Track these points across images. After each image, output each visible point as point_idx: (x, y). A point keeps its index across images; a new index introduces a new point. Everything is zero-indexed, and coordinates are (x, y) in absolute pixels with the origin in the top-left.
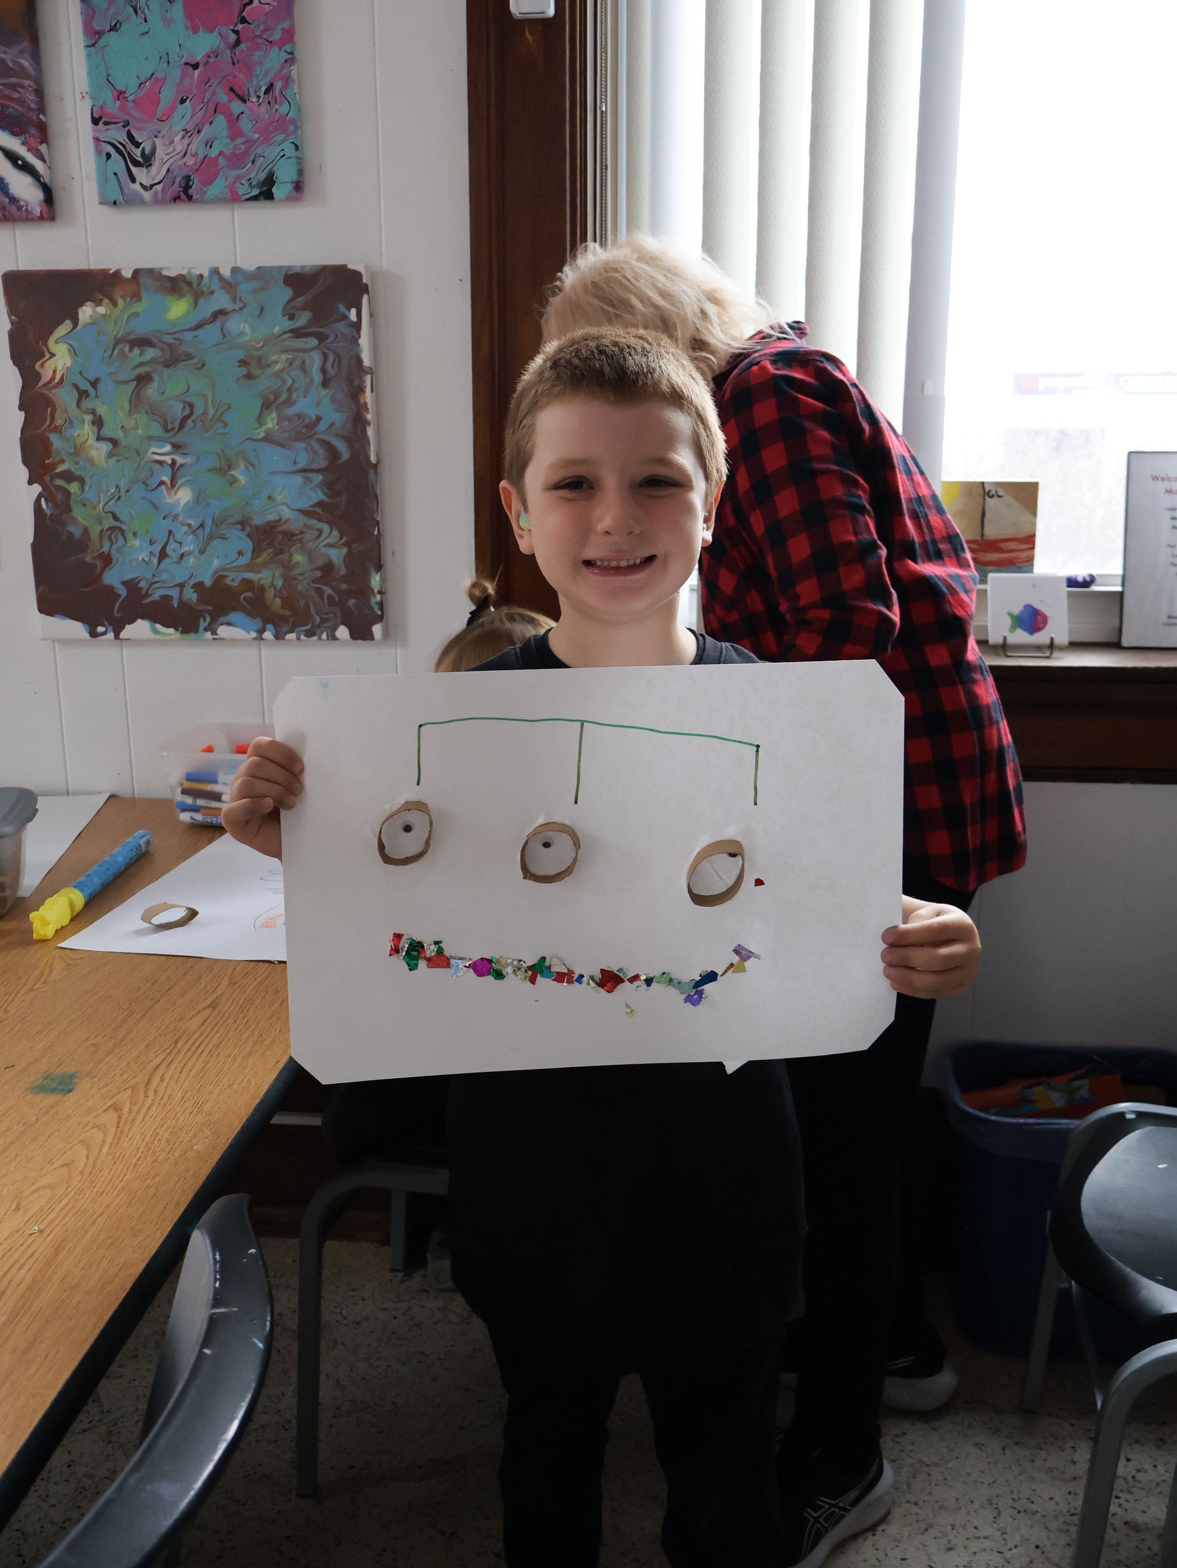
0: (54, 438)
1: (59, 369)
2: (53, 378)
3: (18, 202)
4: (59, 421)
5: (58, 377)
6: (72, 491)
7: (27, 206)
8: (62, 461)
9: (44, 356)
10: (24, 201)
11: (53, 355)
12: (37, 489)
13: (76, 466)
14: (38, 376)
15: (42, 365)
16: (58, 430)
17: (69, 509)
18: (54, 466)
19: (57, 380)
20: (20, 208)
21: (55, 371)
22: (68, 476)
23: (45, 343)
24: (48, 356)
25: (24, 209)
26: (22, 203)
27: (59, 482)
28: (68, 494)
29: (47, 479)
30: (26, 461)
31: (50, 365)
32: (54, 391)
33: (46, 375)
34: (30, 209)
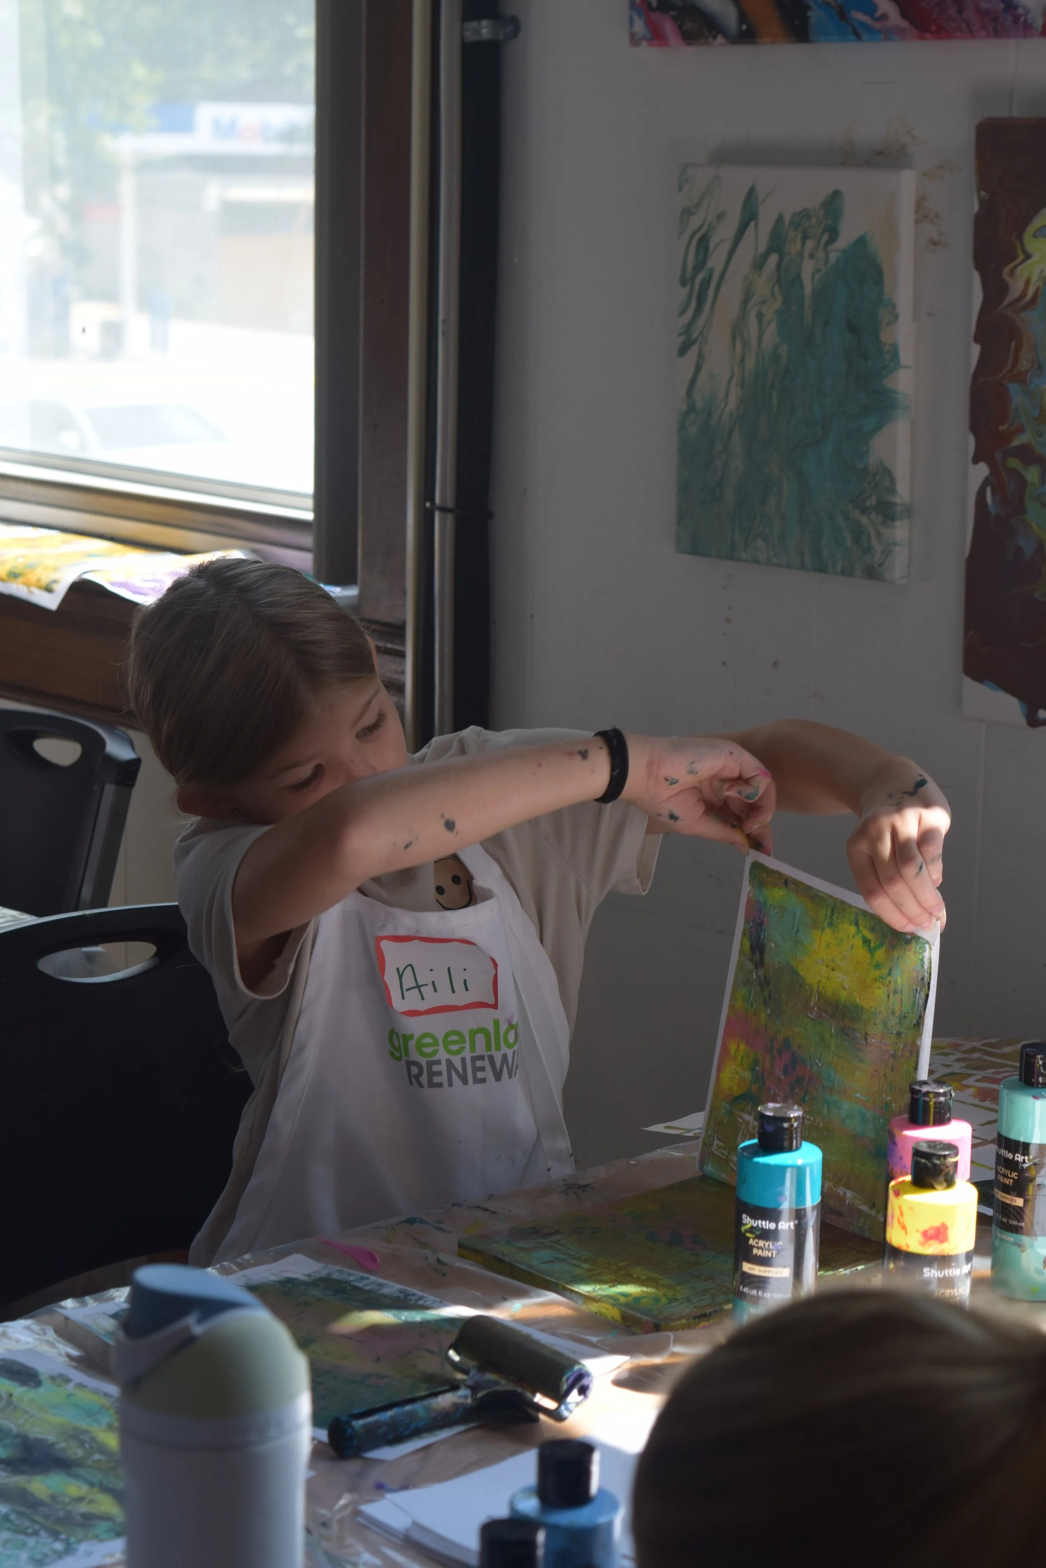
0: (1014, 389)
1: (1034, 278)
2: (1024, 294)
3: (1016, 7)
4: (1024, 364)
5: (1031, 291)
6: (1029, 478)
7: (1026, 14)
8: (1021, 430)
9: (1015, 257)
10: (1024, 7)
11: (1028, 256)
12: (982, 471)
13: (1038, 439)
14: (1004, 289)
15: (1012, 273)
16: (1021, 378)
17: (1021, 510)
18: (1009, 436)
19: (1029, 297)
20: (1016, 19)
21: (1027, 283)
22: (1026, 454)
23: (1020, 238)
24: (1021, 257)
25: (1022, 19)
26: (1020, 11)
27: (1014, 463)
28: (1023, 483)
29: (998, 456)
30: (975, 427)
31: (1023, 271)
32: (1023, 315)
33: (1016, 288)
34: (1029, 21)
